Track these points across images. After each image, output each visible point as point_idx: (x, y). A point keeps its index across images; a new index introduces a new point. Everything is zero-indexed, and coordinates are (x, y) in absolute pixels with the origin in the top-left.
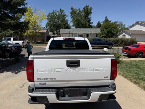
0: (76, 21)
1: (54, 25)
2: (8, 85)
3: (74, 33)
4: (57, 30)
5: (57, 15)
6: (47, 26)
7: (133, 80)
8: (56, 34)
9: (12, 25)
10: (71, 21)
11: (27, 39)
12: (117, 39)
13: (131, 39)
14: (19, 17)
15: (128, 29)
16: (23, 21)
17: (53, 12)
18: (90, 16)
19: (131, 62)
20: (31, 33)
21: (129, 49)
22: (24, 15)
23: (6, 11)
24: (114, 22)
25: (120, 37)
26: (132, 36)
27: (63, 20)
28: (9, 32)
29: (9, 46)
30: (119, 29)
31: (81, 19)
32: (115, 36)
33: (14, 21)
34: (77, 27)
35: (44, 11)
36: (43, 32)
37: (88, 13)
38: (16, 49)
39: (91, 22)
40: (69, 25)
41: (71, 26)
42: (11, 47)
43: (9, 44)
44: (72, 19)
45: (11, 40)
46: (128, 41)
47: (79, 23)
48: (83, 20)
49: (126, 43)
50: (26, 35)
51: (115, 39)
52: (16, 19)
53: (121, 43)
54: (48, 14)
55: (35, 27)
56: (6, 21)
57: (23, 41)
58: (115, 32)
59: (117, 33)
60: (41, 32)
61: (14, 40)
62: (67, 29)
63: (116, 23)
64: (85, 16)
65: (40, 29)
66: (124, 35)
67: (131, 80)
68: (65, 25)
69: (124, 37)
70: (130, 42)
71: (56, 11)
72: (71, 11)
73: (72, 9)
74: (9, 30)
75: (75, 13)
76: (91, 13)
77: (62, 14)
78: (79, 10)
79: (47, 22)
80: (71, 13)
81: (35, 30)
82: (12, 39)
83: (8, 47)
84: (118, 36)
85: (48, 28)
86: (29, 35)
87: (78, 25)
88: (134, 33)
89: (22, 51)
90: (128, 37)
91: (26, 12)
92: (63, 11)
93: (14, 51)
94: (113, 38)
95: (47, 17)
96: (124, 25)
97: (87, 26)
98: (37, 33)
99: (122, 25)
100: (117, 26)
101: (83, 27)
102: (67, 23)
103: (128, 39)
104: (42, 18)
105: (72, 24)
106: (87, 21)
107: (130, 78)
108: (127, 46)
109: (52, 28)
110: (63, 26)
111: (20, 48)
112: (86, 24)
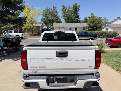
0: (66, 16)
1: (48, 20)
2: (8, 71)
3: (65, 27)
4: (50, 24)
5: (50, 12)
6: (42, 21)
7: (115, 68)
8: (50, 27)
9: (12, 20)
10: (62, 17)
11: (25, 32)
12: (101, 32)
13: (113, 32)
14: (18, 13)
15: (110, 23)
16: (22, 17)
17: (47, 9)
18: (78, 13)
19: (113, 51)
20: (29, 27)
21: (111, 40)
22: (22, 11)
23: (8, 9)
24: (98, 17)
25: (104, 30)
26: (114, 29)
27: (55, 16)
28: (10, 26)
29: (11, 37)
30: (103, 23)
31: (70, 15)
32: (99, 29)
33: (14, 17)
34: (67, 22)
35: (39, 8)
36: (39, 26)
37: (77, 10)
38: (16, 40)
39: (79, 17)
40: (60, 20)
41: (62, 21)
42: (12, 39)
43: (10, 35)
44: (63, 15)
45: (12, 33)
46: (111, 34)
47: (69, 18)
48: (72, 16)
49: (108, 35)
50: (25, 28)
51: (99, 32)
52: (15, 15)
53: (104, 36)
54: (43, 11)
55: (32, 22)
56: (7, 17)
57: (22, 33)
58: (99, 26)
59: (101, 26)
60: (37, 26)
61: (15, 32)
62: (58, 24)
63: (100, 18)
64: (74, 12)
65: (37, 23)
66: (107, 29)
67: (113, 68)
68: (57, 20)
69: (107, 30)
70: (112, 35)
71: (50, 8)
72: (62, 8)
73: (63, 6)
74: (10, 24)
75: (66, 10)
76: (79, 10)
77: (55, 10)
78: (69, 7)
79: (42, 18)
80: (62, 10)
81: (32, 24)
82: (13, 31)
83: (9, 38)
84: (102, 29)
85: (43, 22)
86: (27, 29)
87: (68, 20)
88: (116, 27)
89: (21, 42)
90: (110, 30)
91: (24, 9)
92: (55, 8)
93: (15, 42)
94: (98, 31)
95: (42, 14)
96: (107, 20)
97: (76, 21)
98: (33, 26)
99: (105, 20)
100: (101, 21)
101: (73, 21)
102: (59, 19)
103: (110, 32)
104: (38, 14)
105: (63, 19)
106: (76, 17)
107: (112, 66)
108: (109, 38)
109: (46, 22)
110: (56, 21)
111: (20, 39)
112: (74, 19)
